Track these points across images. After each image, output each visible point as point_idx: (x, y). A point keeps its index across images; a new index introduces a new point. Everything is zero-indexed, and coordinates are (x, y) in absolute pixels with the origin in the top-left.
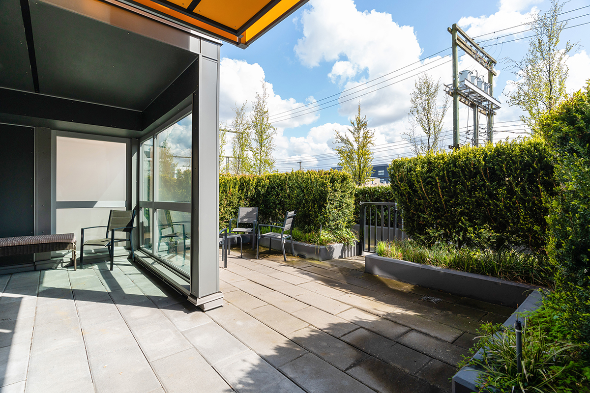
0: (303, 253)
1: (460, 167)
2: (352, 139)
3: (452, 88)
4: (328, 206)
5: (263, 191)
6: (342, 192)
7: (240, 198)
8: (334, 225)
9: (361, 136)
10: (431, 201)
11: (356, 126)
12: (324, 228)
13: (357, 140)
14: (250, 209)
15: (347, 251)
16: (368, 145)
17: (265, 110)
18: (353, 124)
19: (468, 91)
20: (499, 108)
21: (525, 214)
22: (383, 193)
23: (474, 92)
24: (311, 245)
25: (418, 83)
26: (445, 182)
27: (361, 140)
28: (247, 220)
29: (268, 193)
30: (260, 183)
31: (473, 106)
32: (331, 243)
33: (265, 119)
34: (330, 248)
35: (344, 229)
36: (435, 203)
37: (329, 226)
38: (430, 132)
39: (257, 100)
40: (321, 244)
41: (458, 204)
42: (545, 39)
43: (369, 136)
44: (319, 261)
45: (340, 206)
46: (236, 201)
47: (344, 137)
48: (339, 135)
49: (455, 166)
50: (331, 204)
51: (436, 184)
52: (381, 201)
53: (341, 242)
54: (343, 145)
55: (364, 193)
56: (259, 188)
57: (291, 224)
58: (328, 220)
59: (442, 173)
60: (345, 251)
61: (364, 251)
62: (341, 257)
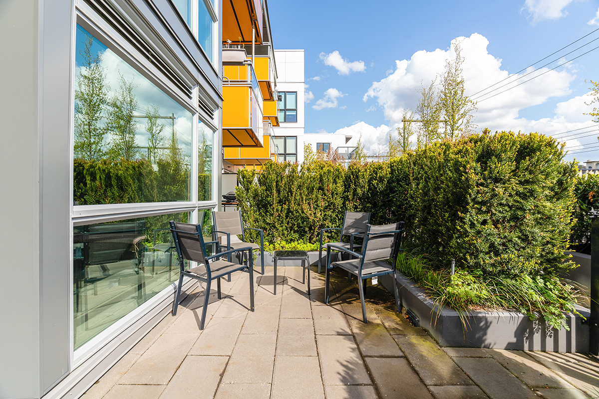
4: (471, 216)
5: (381, 187)
6: (521, 183)
7: (345, 199)
8: (493, 265)
12: (461, 265)
14: (359, 215)
15: (537, 337)
17: (459, 80)
24: (428, 301)
28: (353, 230)
29: (390, 189)
30: (376, 174)
32: (484, 306)
33: (459, 92)
34: (475, 320)
35: (528, 279)
37: (478, 264)
39: (446, 70)
40: (447, 304)
44: (437, 343)
45: (515, 218)
50: (479, 211)
53: (518, 310)
56: (375, 182)
57: (389, 250)
58: (473, 250)
60: (531, 334)
62: (515, 347)
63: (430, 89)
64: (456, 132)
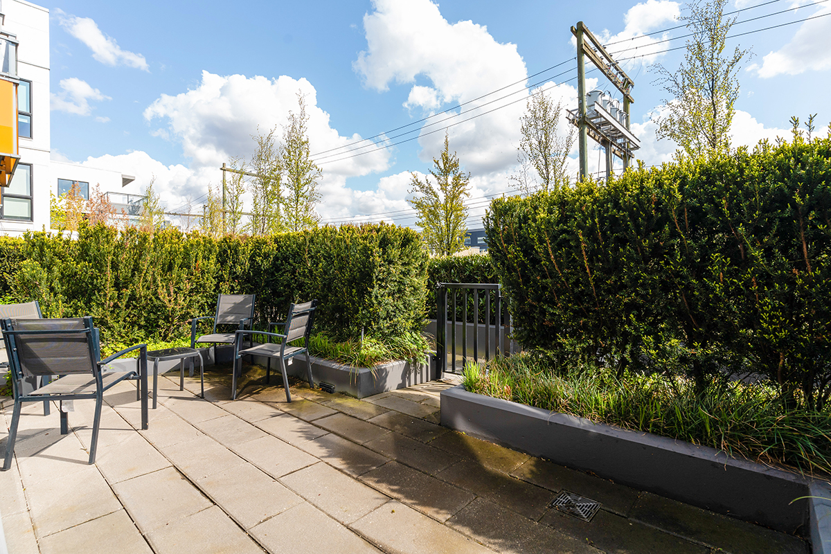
0: (329, 382)
1: (629, 208)
2: (436, 187)
3: (578, 116)
4: (376, 291)
5: (266, 265)
6: (403, 264)
7: (220, 279)
8: (388, 328)
9: (449, 182)
10: (567, 280)
11: (442, 167)
12: (368, 332)
13: (444, 187)
14: (240, 298)
15: (413, 375)
16: (462, 195)
17: (304, 139)
18: (437, 163)
19: (599, 120)
20: (637, 147)
21: (774, 309)
22: (478, 267)
23: (607, 123)
24: (343, 367)
25: (531, 103)
26: (595, 240)
27: (449, 188)
28: (233, 318)
29: (276, 267)
30: (260, 250)
31: (605, 143)
32: (383, 360)
33: (304, 154)
34: (380, 371)
35: (408, 334)
36: (576, 284)
38: (548, 177)
39: (290, 123)
40: (361, 365)
41: (623, 286)
43: (461, 182)
44: (356, 398)
45: (400, 291)
46: (210, 283)
47: (424, 182)
48: (417, 181)
49: (616, 205)
50: (381, 287)
51: (578, 246)
52: (476, 281)
53: (402, 358)
54: (423, 195)
55: (448, 266)
56: (258, 259)
57: (305, 328)
58: (377, 318)
59: (589, 222)
60: (410, 374)
61: (444, 371)
62: (401, 386)
63: (269, 139)
64: (301, 199)
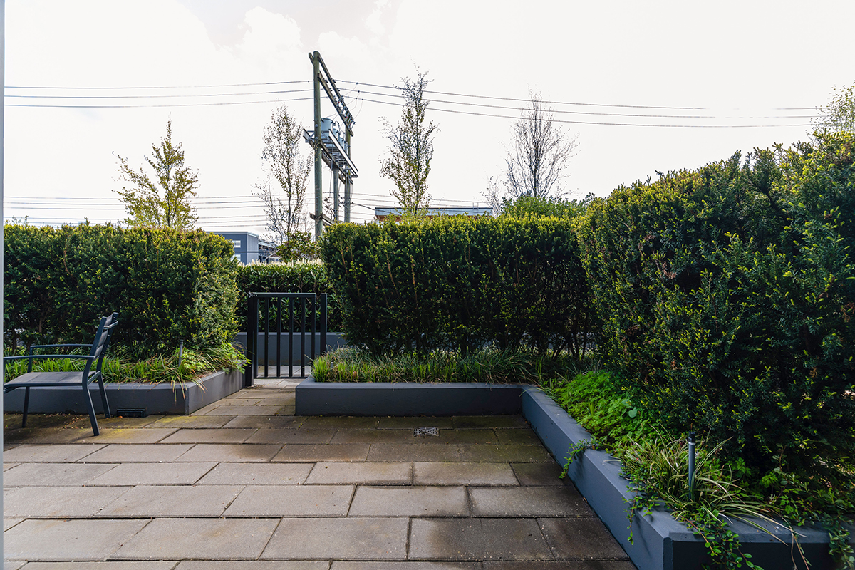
2: (154, 179)
3: (313, 137)
4: (199, 300)
8: (208, 339)
9: (171, 176)
11: (163, 156)
12: (189, 347)
13: (164, 180)
16: (187, 194)
18: (157, 151)
19: (330, 146)
20: (356, 176)
22: (265, 278)
23: (336, 149)
24: (158, 386)
25: (276, 116)
26: (420, 262)
27: (172, 183)
31: (334, 167)
35: (224, 344)
37: (199, 341)
38: (290, 191)
41: (435, 293)
42: (414, 113)
43: (188, 178)
47: (137, 172)
48: (126, 166)
51: (409, 266)
52: (264, 291)
53: (220, 369)
54: (136, 186)
59: (417, 250)
61: (255, 377)
